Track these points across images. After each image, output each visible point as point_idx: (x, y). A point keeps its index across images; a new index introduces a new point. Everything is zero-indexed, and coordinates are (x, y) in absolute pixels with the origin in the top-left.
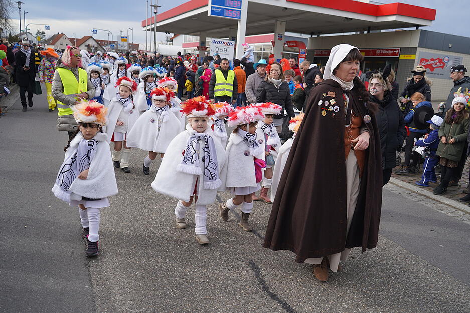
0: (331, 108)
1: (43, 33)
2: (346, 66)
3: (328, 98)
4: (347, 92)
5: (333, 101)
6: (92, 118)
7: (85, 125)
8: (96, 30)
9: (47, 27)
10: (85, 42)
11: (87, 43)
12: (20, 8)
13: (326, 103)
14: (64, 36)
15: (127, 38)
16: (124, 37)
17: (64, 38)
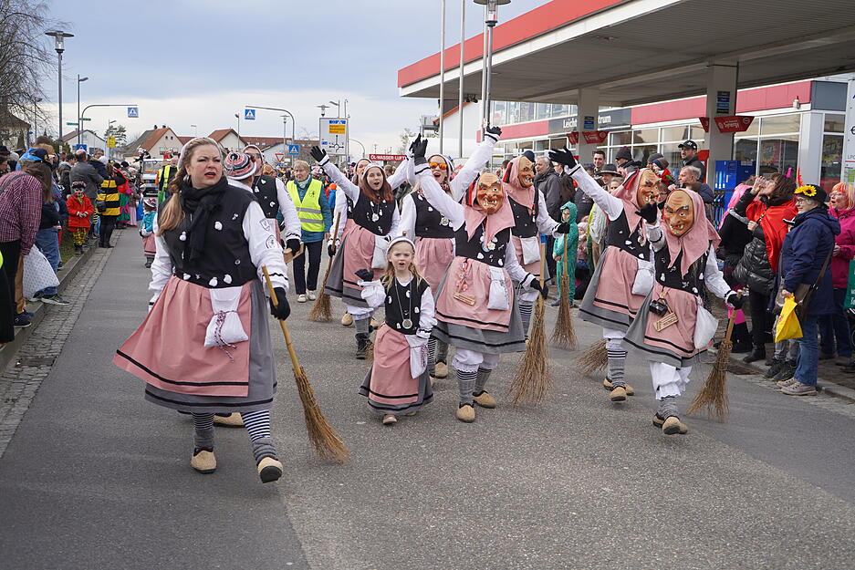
1: (122, 130)
8: (253, 111)
9: (133, 112)
12: (60, 51)
14: (169, 134)
15: (344, 122)
16: (337, 122)
17: (169, 138)
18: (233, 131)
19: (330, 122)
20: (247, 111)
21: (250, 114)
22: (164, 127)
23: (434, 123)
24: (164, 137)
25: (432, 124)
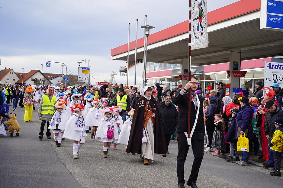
0: (142, 105)
2: (147, 92)
3: (141, 102)
4: (148, 100)
5: (142, 103)
6: (60, 107)
7: (58, 108)
10: (32, 76)
11: (34, 77)
13: (140, 104)
14: (11, 71)
15: (88, 69)
16: (85, 69)
17: (11, 73)
18: (39, 71)
19: (83, 69)
20: (47, 63)
21: (48, 64)
22: (10, 68)
23: (125, 69)
24: (9, 73)
25: (124, 70)
